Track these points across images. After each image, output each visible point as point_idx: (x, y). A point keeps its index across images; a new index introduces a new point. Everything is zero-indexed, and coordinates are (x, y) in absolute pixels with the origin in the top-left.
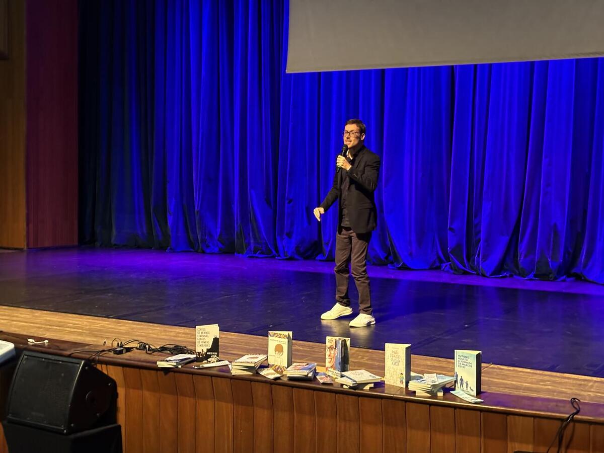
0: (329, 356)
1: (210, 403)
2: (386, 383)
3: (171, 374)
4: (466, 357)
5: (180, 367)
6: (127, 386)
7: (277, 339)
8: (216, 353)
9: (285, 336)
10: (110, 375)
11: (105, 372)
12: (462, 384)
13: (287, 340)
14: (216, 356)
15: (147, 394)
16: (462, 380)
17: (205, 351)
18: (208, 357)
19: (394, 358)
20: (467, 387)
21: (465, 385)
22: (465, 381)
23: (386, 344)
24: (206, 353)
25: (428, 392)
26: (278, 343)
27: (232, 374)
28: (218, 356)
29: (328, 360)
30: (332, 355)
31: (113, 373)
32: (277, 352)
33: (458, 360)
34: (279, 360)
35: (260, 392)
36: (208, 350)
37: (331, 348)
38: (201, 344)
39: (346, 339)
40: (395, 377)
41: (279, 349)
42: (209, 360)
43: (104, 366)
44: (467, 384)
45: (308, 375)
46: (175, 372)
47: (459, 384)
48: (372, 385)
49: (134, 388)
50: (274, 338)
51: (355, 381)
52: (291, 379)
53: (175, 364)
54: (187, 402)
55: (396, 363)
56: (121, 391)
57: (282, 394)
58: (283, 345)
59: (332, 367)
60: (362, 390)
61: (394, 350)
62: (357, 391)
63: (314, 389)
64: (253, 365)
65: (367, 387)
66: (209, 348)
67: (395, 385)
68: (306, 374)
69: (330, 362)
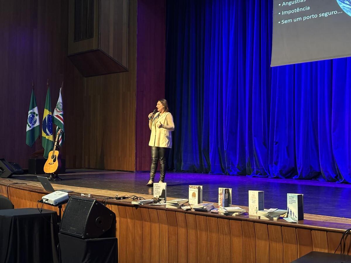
0: (220, 199)
1: (157, 225)
2: (249, 214)
3: (139, 208)
4: (293, 197)
5: (142, 204)
6: (120, 216)
7: (193, 189)
8: (164, 198)
9: (197, 187)
10: (113, 211)
11: (111, 209)
12: (291, 214)
13: (197, 190)
14: (163, 200)
15: (129, 220)
16: (291, 211)
17: (158, 197)
18: (160, 200)
19: (253, 199)
20: (294, 216)
21: (292, 215)
22: (292, 212)
23: (249, 191)
24: (159, 198)
25: (267, 217)
26: (193, 192)
27: (166, 208)
28: (164, 200)
29: (219, 201)
30: (221, 198)
31: (113, 209)
32: (193, 197)
33: (289, 199)
34: (194, 201)
35: (180, 217)
36: (160, 197)
37: (221, 194)
38: (156, 193)
40: (253, 210)
41: (194, 195)
42: (160, 202)
43: (110, 205)
44: (294, 214)
46: (140, 207)
47: (290, 214)
48: (237, 213)
49: (123, 218)
50: (191, 189)
51: (227, 210)
53: (140, 202)
54: (147, 224)
55: (254, 202)
56: (117, 219)
58: (196, 192)
59: (221, 205)
60: (231, 215)
61: (253, 194)
62: (228, 216)
63: (207, 216)
65: (234, 215)
66: (160, 195)
67: (254, 215)
69: (220, 203)
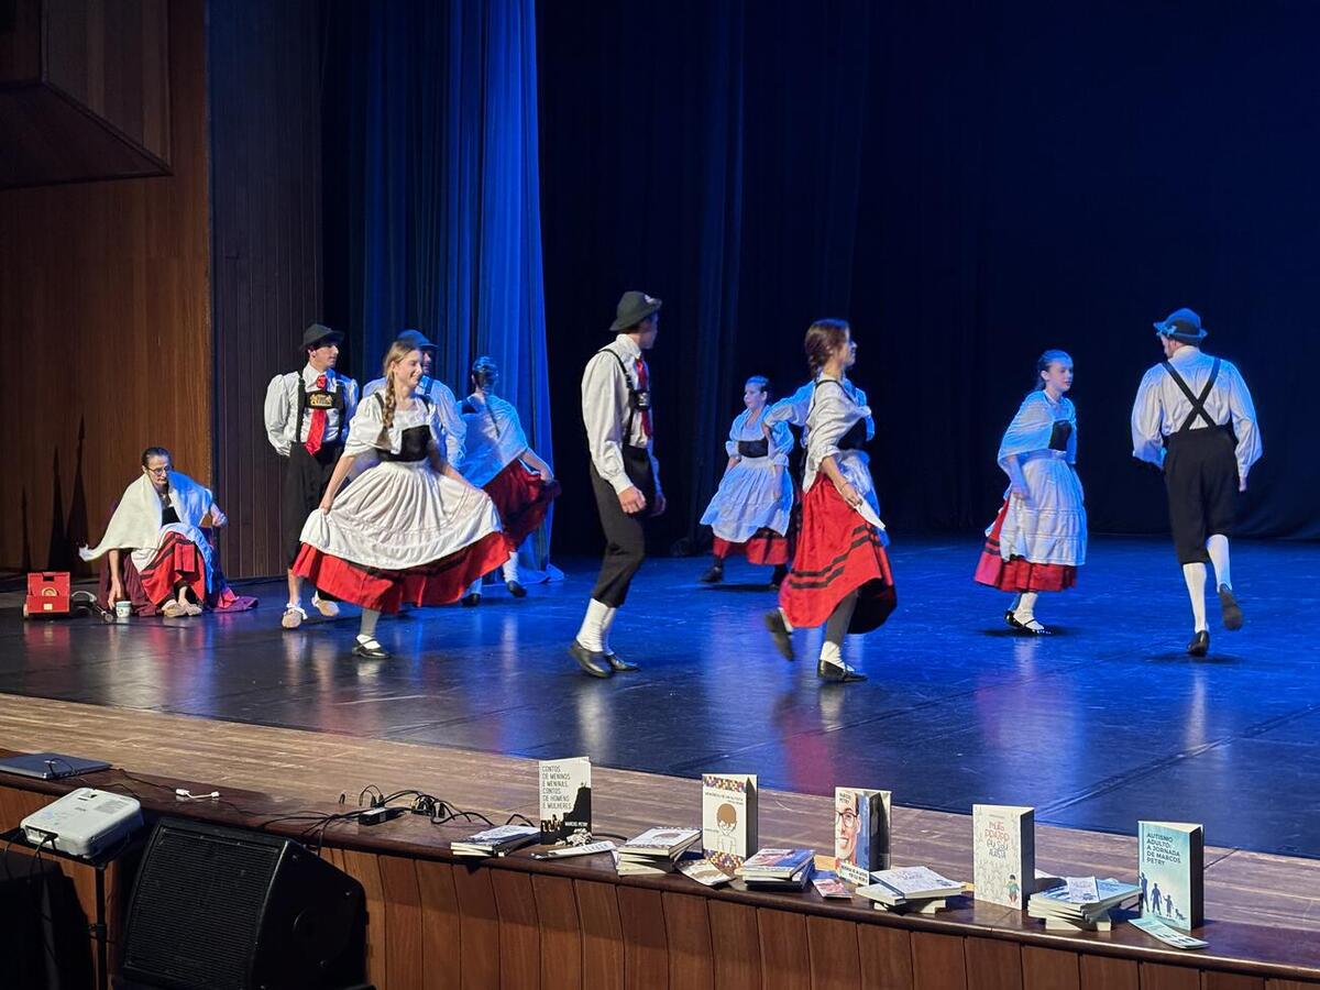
0: (843, 832)
1: (571, 941)
2: (976, 897)
3: (483, 871)
4: (1166, 839)
5: (501, 854)
6: (388, 896)
7: (722, 791)
8: (585, 824)
9: (740, 785)
10: (349, 874)
11: (341, 867)
12: (1156, 902)
13: (744, 796)
14: (584, 830)
15: (432, 916)
16: (1156, 892)
17: (560, 818)
18: (571, 831)
19: (994, 840)
20: (1169, 910)
21: (1164, 906)
22: (1164, 895)
23: (975, 806)
24: (563, 823)
25: (1073, 922)
26: (725, 801)
27: (620, 873)
28: (589, 829)
29: (839, 842)
30: (849, 831)
31: (356, 866)
32: (722, 823)
33: (1146, 845)
34: (727, 841)
35: (684, 914)
36: (567, 817)
37: (846, 814)
38: (550, 802)
39: (882, 793)
40: (997, 883)
41: (726, 814)
42: (570, 839)
43: (337, 851)
44: (1169, 904)
45: (791, 877)
46: (491, 867)
47: (1151, 903)
48: (942, 904)
49: (400, 902)
50: (714, 790)
51: (902, 894)
52: (754, 886)
53: (490, 849)
54: (523, 934)
55: (998, 852)
56: (375, 908)
57: (732, 921)
58: (734, 805)
59: (848, 859)
60: (921, 915)
61: (994, 820)
62: (905, 917)
63: (806, 911)
64: (666, 853)
65: (930, 909)
66: (569, 811)
67: (997, 902)
68: (788, 875)
69: (844, 848)
